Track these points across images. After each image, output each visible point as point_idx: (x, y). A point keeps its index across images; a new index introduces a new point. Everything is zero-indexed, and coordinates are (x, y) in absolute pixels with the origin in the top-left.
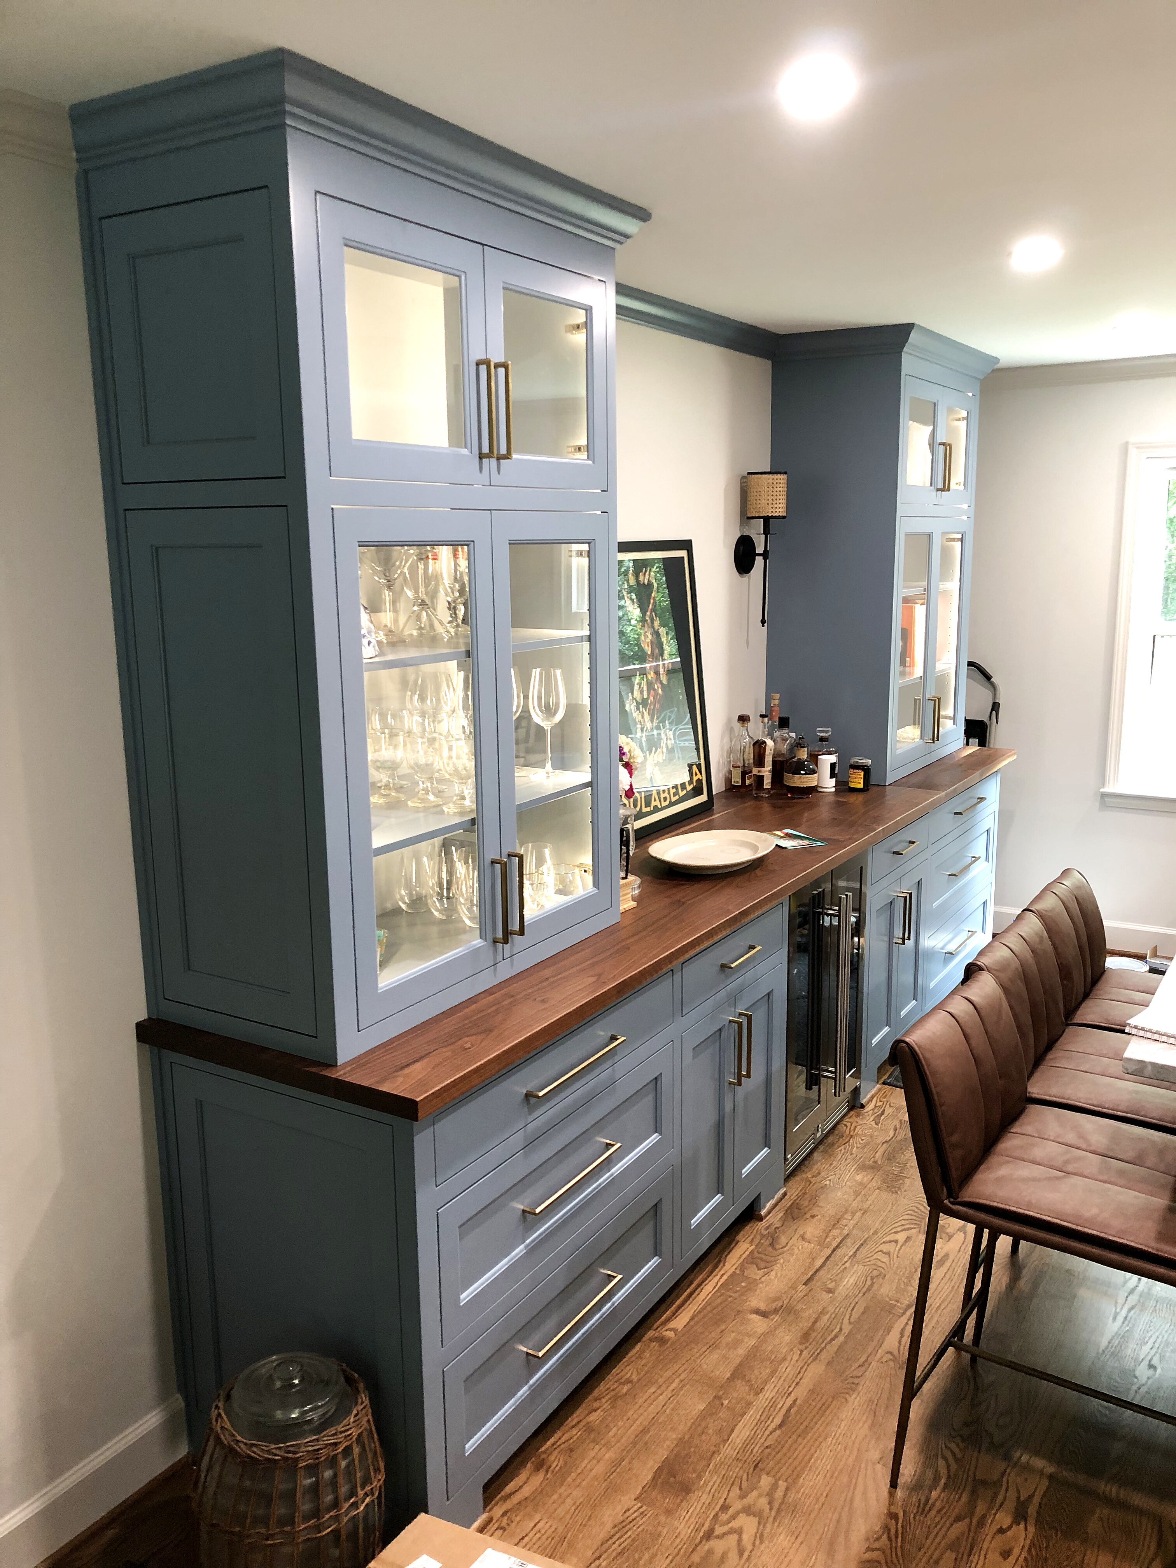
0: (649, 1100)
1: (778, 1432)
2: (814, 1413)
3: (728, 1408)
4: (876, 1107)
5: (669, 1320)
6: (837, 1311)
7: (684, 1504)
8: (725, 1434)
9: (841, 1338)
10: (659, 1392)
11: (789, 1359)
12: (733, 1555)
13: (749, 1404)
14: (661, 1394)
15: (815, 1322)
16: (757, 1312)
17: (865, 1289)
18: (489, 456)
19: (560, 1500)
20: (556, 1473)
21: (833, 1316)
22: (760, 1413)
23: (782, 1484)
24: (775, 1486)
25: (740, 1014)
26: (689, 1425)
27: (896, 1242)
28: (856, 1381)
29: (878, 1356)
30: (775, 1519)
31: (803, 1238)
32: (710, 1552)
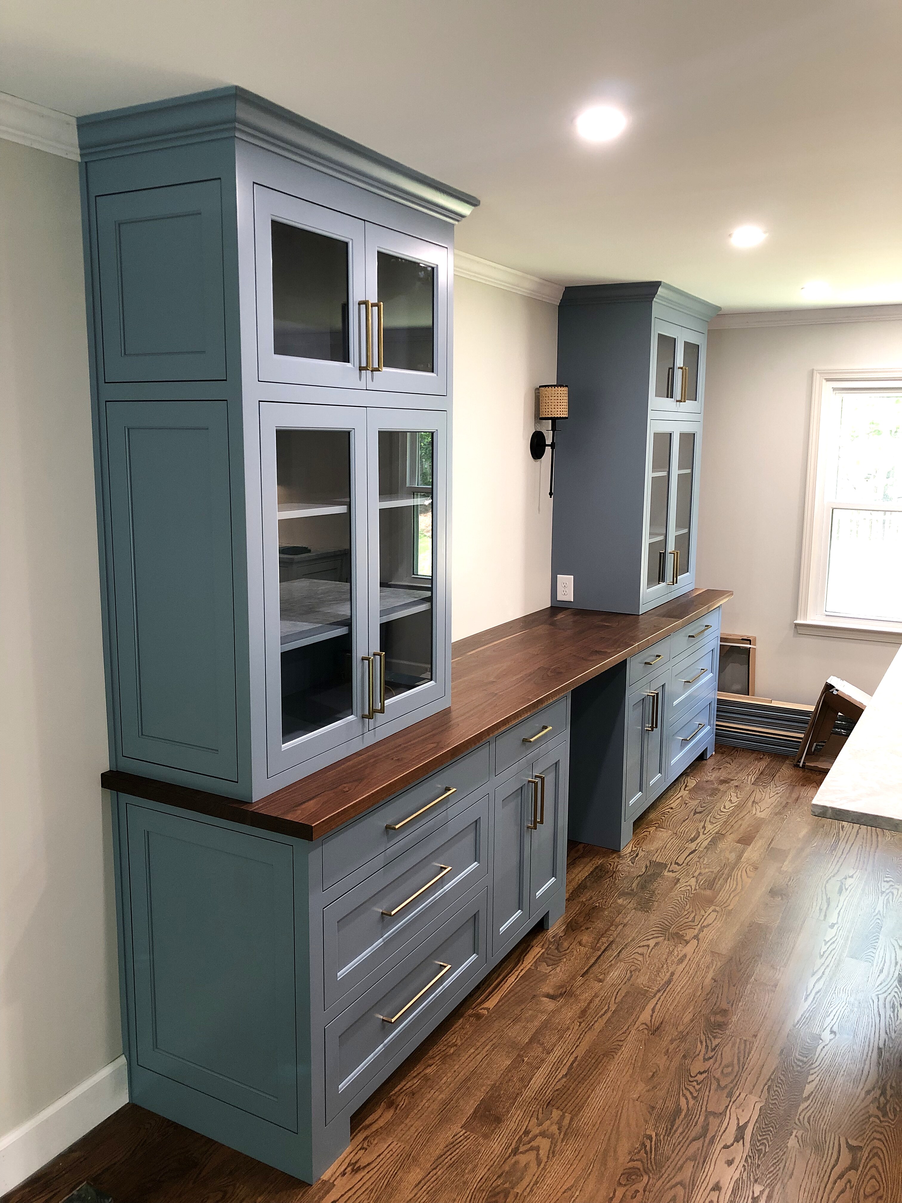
0: (471, 837)
1: (565, 1080)
2: (590, 1066)
3: (528, 1063)
4: (632, 851)
5: (483, 1002)
6: (606, 994)
7: (497, 1130)
8: (525, 1081)
9: (609, 1014)
10: (477, 1052)
11: (571, 1028)
12: (533, 1165)
13: (543, 1060)
14: (478, 1054)
15: (591, 1002)
16: (548, 996)
17: (626, 980)
18: (366, 369)
19: (407, 1128)
20: (403, 1110)
21: (604, 998)
22: (551, 1066)
23: (568, 1117)
24: (563, 1117)
25: (536, 776)
26: (499, 1075)
27: (648, 946)
28: (621, 1043)
29: (636, 1026)
30: (562, 1141)
31: (580, 944)
32: (517, 1162)
